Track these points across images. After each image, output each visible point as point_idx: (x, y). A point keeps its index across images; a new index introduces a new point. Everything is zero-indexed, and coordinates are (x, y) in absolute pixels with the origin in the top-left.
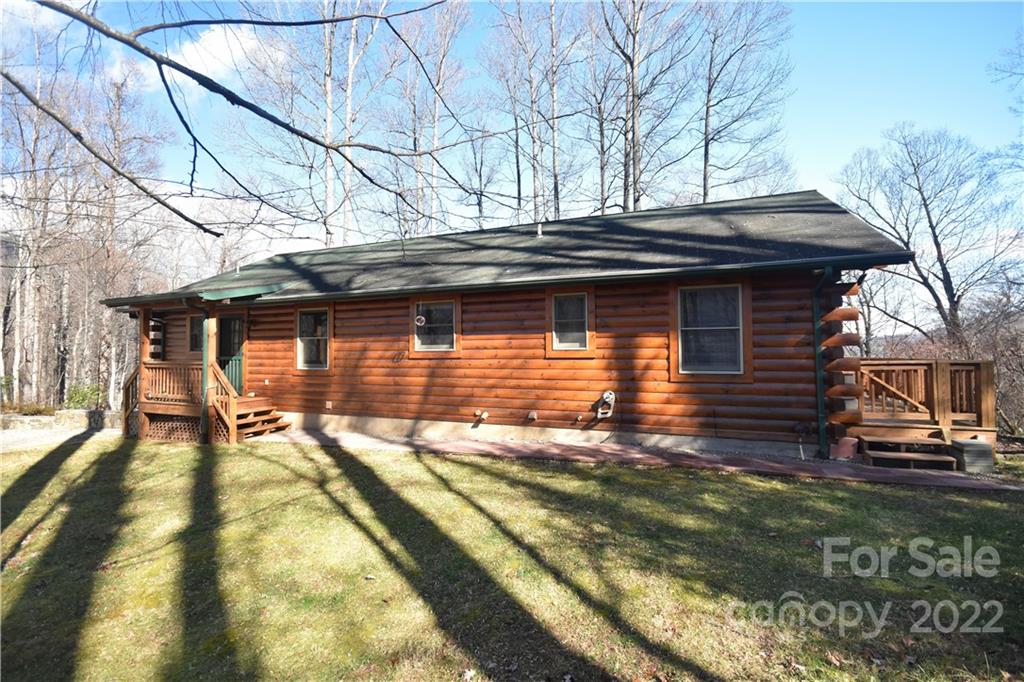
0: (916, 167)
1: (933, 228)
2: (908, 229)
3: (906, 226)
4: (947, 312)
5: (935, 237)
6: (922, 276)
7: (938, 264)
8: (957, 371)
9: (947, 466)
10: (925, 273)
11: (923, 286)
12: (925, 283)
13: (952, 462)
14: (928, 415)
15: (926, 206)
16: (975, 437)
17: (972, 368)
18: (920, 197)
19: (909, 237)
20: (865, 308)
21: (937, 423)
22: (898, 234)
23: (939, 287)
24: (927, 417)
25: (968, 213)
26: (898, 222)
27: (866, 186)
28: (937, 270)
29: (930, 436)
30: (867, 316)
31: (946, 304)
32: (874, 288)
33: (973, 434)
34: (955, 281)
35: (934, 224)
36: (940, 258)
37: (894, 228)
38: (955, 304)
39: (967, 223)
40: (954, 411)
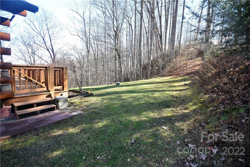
0: (46, 19)
1: (50, 37)
2: (44, 35)
3: (43, 34)
4: (53, 58)
5: (50, 39)
6: (47, 48)
7: (51, 46)
8: (56, 70)
9: (53, 109)
10: (48, 48)
11: (47, 51)
12: (48, 50)
13: (54, 107)
14: (46, 88)
15: (48, 30)
16: (62, 95)
17: (61, 69)
18: (47, 27)
19: (44, 38)
20: (33, 54)
21: (49, 91)
22: (41, 35)
23: (51, 52)
24: (45, 89)
25: (57, 35)
26: (41, 32)
27: (33, 18)
28: (51, 47)
29: (47, 97)
30: (34, 57)
31: (53, 56)
32: (36, 50)
33: (61, 94)
34: (55, 51)
35: (50, 36)
36: (51, 45)
37: (40, 34)
38: (54, 57)
39: (57, 38)
40: (55, 85)
